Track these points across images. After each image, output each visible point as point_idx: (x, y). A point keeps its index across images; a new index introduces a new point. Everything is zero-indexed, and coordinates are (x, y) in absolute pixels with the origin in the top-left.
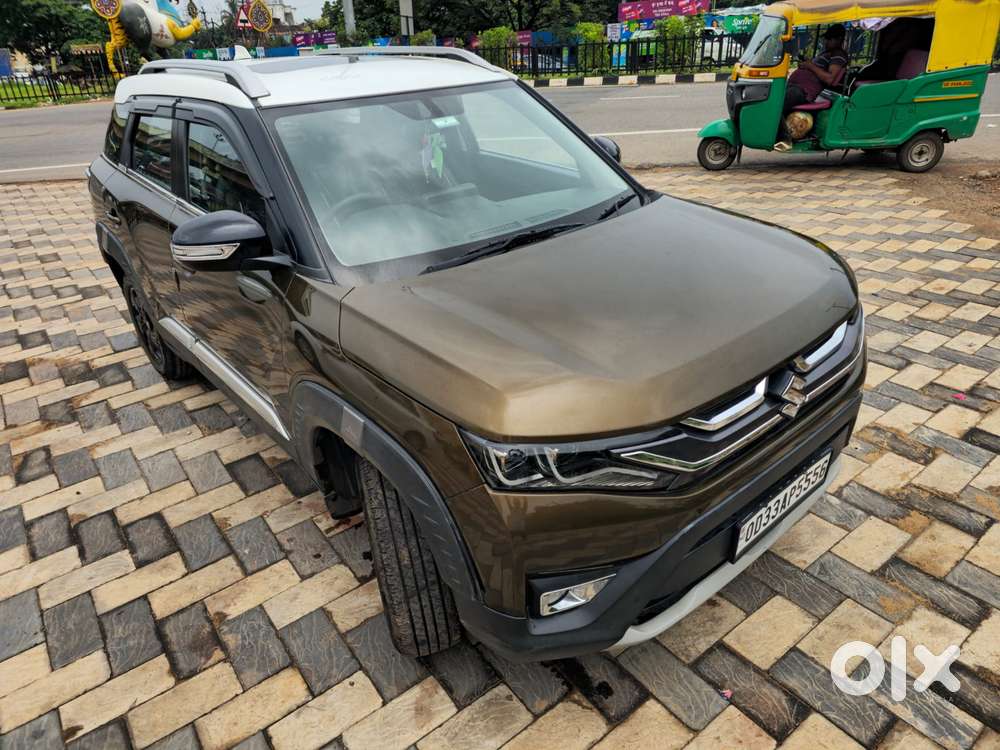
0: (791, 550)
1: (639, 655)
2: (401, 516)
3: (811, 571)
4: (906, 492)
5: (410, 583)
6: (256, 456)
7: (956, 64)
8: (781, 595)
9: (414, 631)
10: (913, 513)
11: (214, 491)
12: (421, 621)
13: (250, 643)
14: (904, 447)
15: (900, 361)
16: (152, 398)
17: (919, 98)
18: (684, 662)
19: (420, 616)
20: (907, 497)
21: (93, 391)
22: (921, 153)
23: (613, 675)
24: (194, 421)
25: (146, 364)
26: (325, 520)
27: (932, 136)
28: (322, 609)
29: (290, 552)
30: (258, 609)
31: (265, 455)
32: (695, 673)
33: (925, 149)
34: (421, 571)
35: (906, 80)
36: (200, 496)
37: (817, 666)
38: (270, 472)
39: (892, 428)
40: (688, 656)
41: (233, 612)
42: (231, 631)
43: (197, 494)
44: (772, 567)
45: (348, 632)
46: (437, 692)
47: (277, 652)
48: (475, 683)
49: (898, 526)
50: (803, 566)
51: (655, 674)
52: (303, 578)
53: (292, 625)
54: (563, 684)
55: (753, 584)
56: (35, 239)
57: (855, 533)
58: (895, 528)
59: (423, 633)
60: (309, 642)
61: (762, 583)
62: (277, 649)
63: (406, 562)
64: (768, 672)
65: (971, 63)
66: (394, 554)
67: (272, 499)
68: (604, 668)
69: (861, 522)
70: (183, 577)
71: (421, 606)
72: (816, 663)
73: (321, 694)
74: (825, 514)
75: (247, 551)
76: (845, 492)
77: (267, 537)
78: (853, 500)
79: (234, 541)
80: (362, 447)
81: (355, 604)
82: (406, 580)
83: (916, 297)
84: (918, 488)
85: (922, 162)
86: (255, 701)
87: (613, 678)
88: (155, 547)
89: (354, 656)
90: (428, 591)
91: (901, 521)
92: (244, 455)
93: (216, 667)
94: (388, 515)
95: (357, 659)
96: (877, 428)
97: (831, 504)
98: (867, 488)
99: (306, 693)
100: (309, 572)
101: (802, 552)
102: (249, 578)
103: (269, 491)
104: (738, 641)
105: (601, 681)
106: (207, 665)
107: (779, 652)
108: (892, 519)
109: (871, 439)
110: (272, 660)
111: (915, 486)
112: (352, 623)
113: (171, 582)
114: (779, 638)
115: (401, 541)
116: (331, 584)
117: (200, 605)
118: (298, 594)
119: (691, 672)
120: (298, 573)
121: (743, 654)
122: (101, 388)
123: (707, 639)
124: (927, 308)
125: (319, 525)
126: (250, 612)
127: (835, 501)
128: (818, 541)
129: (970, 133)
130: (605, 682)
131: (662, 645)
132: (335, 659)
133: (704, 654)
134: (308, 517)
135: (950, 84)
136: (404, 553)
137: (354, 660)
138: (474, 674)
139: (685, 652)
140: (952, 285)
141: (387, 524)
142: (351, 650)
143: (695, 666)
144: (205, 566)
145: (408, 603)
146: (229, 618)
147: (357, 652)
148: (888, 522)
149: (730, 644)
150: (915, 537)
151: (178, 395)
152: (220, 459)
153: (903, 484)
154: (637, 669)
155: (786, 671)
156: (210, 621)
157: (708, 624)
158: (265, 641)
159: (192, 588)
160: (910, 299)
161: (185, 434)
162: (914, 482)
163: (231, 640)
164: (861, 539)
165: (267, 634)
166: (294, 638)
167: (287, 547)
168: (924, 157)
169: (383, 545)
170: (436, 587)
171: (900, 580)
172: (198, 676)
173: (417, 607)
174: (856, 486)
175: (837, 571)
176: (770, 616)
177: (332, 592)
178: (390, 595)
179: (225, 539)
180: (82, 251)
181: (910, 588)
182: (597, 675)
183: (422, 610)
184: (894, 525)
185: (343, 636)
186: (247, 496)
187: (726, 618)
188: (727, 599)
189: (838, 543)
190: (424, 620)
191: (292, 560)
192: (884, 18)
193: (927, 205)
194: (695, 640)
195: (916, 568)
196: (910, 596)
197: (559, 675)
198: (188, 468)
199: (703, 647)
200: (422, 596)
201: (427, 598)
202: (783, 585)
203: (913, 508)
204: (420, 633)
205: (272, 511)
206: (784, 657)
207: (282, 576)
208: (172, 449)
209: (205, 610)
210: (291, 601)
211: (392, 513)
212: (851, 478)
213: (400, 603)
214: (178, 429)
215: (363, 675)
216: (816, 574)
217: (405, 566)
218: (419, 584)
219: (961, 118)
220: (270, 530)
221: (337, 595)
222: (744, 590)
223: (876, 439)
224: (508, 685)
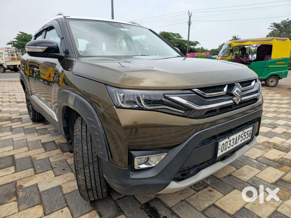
0: (241, 175)
1: (180, 207)
2: (87, 135)
3: (249, 182)
4: (281, 160)
5: (86, 160)
6: (54, 141)
7: (280, 57)
8: (237, 189)
9: (86, 183)
10: (284, 166)
11: (35, 150)
12: (89, 178)
13: (28, 196)
14: (278, 147)
15: (273, 126)
16: (25, 126)
17: (270, 66)
18: (198, 210)
19: (89, 176)
20: (282, 161)
21: (8, 124)
22: (272, 82)
23: (169, 213)
24: (37, 132)
25: (28, 118)
26: (70, 159)
27: (275, 77)
28: (59, 186)
29: (54, 168)
30: (36, 185)
31: (56, 141)
32: (203, 214)
33: (273, 80)
34: (91, 156)
35: (266, 61)
36: (30, 151)
37: (254, 214)
38: (57, 146)
39: (273, 143)
40: (200, 209)
41: (26, 185)
42: (22, 191)
43: (29, 150)
44: (233, 180)
45: (66, 194)
46: (95, 216)
47: (37, 199)
48: (112, 214)
49: (280, 170)
50: (246, 181)
51: (187, 214)
52: (56, 176)
53: (46, 191)
54: (148, 216)
55: (226, 185)
56: (10, 92)
57: (264, 171)
58: (279, 170)
59: (90, 185)
60: (50, 196)
61: (230, 185)
62: (37, 198)
63: (85, 152)
64: (233, 215)
65: (284, 57)
66: (81, 148)
67: (54, 153)
68: (166, 211)
69: (265, 168)
70: (13, 173)
71: (90, 171)
72: (253, 213)
73: (48, 214)
74: (252, 165)
75: (39, 167)
76: (259, 159)
77: (48, 163)
78: (262, 162)
79: (35, 164)
80: (74, 105)
81: (73, 185)
82: (84, 159)
83: (276, 112)
84: (285, 159)
85: (273, 84)
86: (21, 215)
87: (169, 215)
88: (7, 164)
89: (66, 202)
90: (93, 165)
91: (280, 168)
92: (49, 141)
93: (11, 203)
94: (82, 134)
95: (67, 203)
96: (268, 143)
97: (254, 162)
98: (267, 158)
99: (43, 214)
100: (59, 174)
101: (245, 176)
102: (36, 175)
103: (54, 151)
104: (221, 204)
105: (164, 216)
106: (8, 202)
107: (238, 208)
108: (277, 167)
109: (266, 145)
110: (34, 202)
111: (284, 158)
112: (69, 191)
113: (7, 175)
114: (237, 204)
115: (85, 143)
116: (66, 178)
117: (15, 182)
118: (52, 181)
119: (201, 214)
120: (54, 174)
121: (223, 208)
122: (11, 123)
123: (208, 203)
124: (279, 115)
125: (68, 161)
126: (32, 185)
127: (255, 161)
128: (250, 173)
129: (286, 77)
130: (165, 216)
131: (190, 204)
132: (58, 202)
133: (207, 208)
134: (65, 158)
135: (279, 63)
136: (85, 148)
137: (66, 203)
138: (112, 211)
139: (200, 207)
140: (287, 110)
141: (81, 137)
142: (66, 200)
143: (203, 212)
144: (22, 171)
145: (84, 169)
146: (23, 187)
147: (67, 201)
148: (276, 168)
149: (218, 205)
150: (287, 173)
151: (35, 126)
152: (41, 142)
153: (280, 157)
154: (179, 212)
155: (241, 215)
156: (16, 187)
157: (209, 198)
158: (34, 195)
159: (14, 177)
160: (274, 113)
161: (32, 135)
162: (283, 157)
163: (21, 194)
164: (266, 173)
165: (36, 193)
166: (45, 195)
167: (54, 166)
168: (273, 83)
169: (77, 144)
170: (97, 164)
171: (283, 186)
172: (3, 205)
173: (88, 171)
174: (263, 158)
175: (259, 183)
176: (233, 196)
177: (65, 180)
178: (77, 165)
179: (32, 163)
180: (22, 94)
181: (287, 189)
182: (163, 214)
183: (90, 174)
184: (278, 169)
185: (64, 195)
186: (46, 152)
187: (216, 196)
188: (216, 190)
189: (258, 174)
190: (91, 179)
191: (54, 170)
192: (258, 44)
193: (276, 93)
194: (203, 203)
195: (289, 183)
196: (288, 191)
197: (147, 213)
198: (29, 144)
199: (207, 205)
200: (90, 167)
201: (92, 168)
202: (238, 186)
203: (284, 165)
204: (89, 184)
205: (52, 156)
206: (239, 210)
207: (48, 175)
208: (26, 139)
209: (16, 184)
210: (49, 183)
211: (83, 133)
212: (261, 155)
213: (81, 169)
214: (31, 133)
215: (68, 209)
216: (250, 183)
217: (85, 153)
218: (90, 162)
219: (283, 72)
220: (50, 161)
221: (66, 181)
222: (223, 187)
223: (268, 145)
224: (125, 215)
